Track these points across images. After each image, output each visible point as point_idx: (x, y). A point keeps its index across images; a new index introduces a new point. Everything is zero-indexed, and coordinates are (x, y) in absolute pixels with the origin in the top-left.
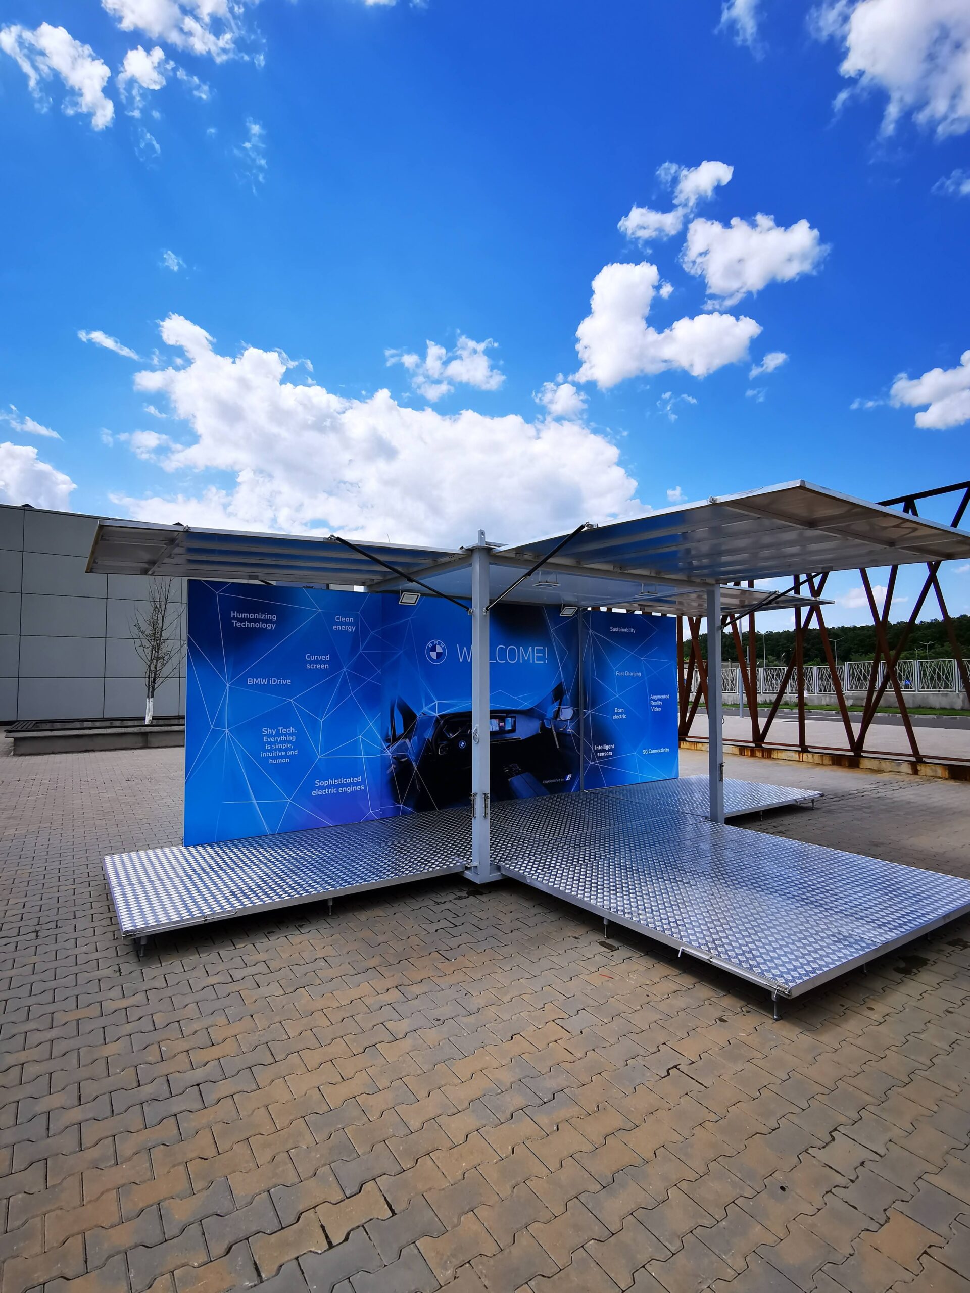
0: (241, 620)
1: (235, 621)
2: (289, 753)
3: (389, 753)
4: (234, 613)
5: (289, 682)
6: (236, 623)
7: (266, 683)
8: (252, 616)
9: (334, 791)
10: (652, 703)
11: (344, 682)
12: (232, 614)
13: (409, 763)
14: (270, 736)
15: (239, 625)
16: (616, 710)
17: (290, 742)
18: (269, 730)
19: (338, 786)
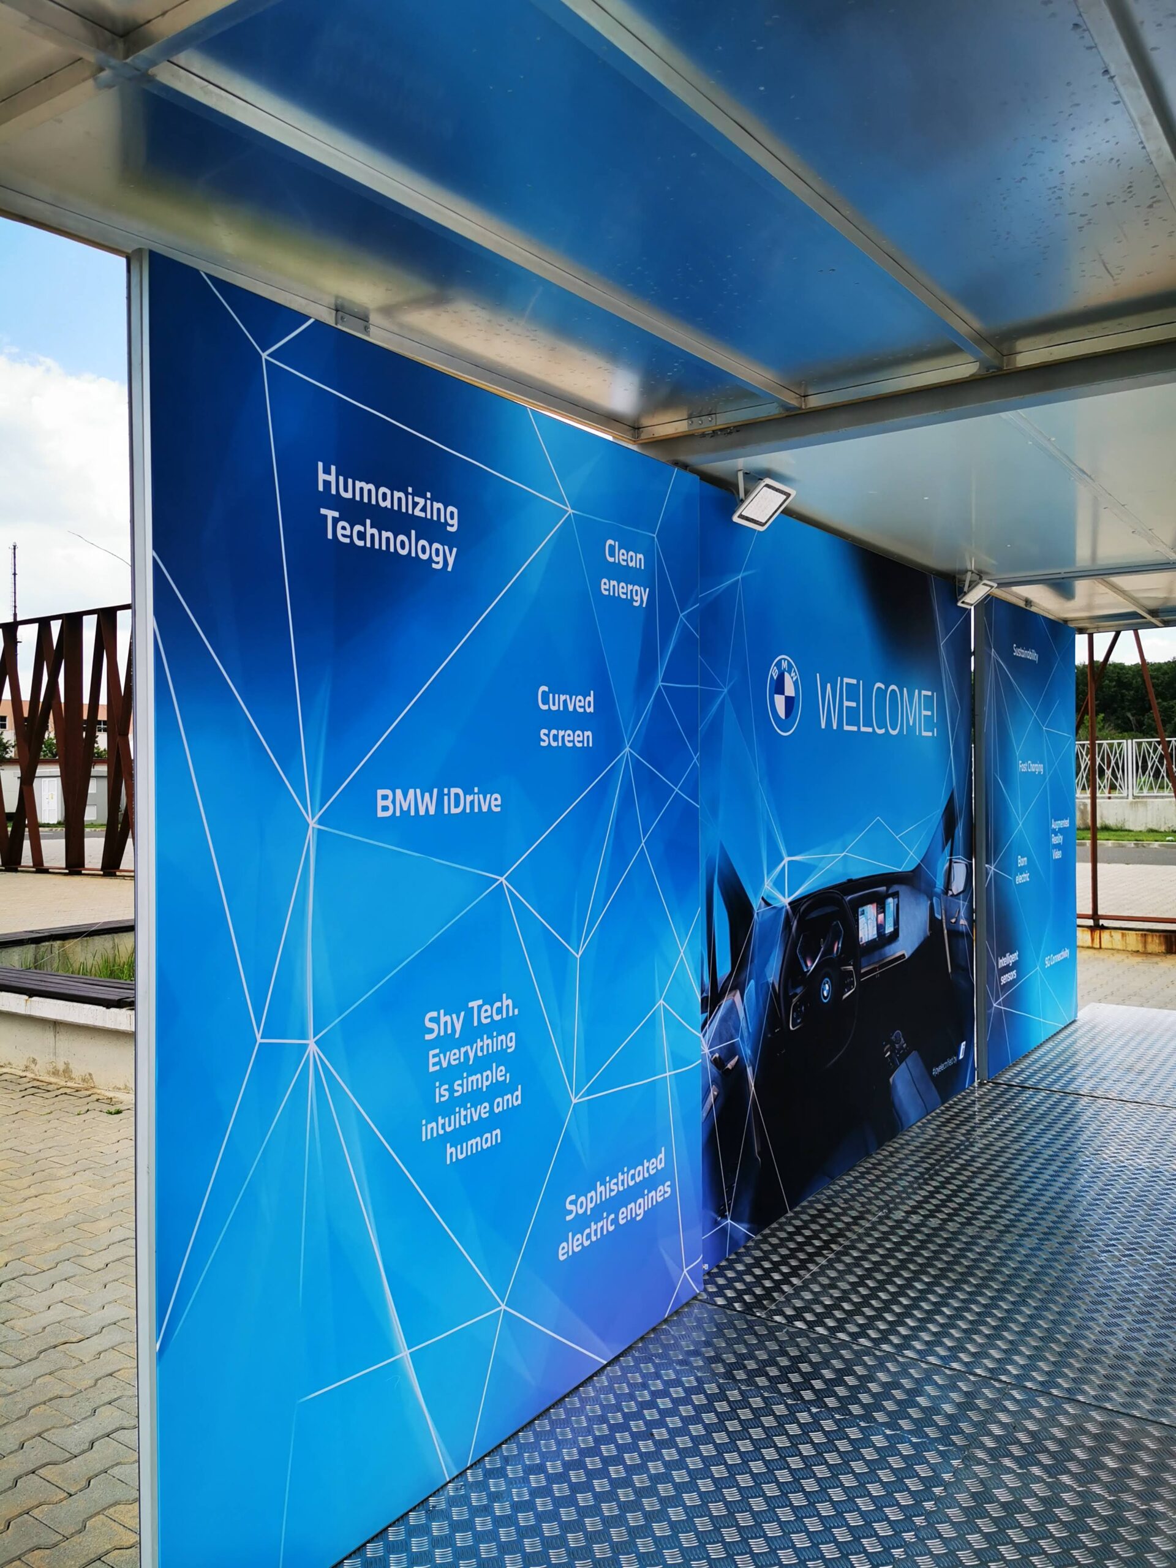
0: (354, 511)
1: (331, 514)
2: (501, 1104)
3: (706, 1047)
4: (327, 471)
5: (493, 802)
6: (335, 521)
7: (432, 811)
8: (387, 498)
9: (606, 1225)
11: (626, 801)
12: (322, 476)
13: (740, 1073)
14: (446, 1043)
15: (344, 532)
17: (500, 1057)
18: (443, 1019)
19: (613, 1205)
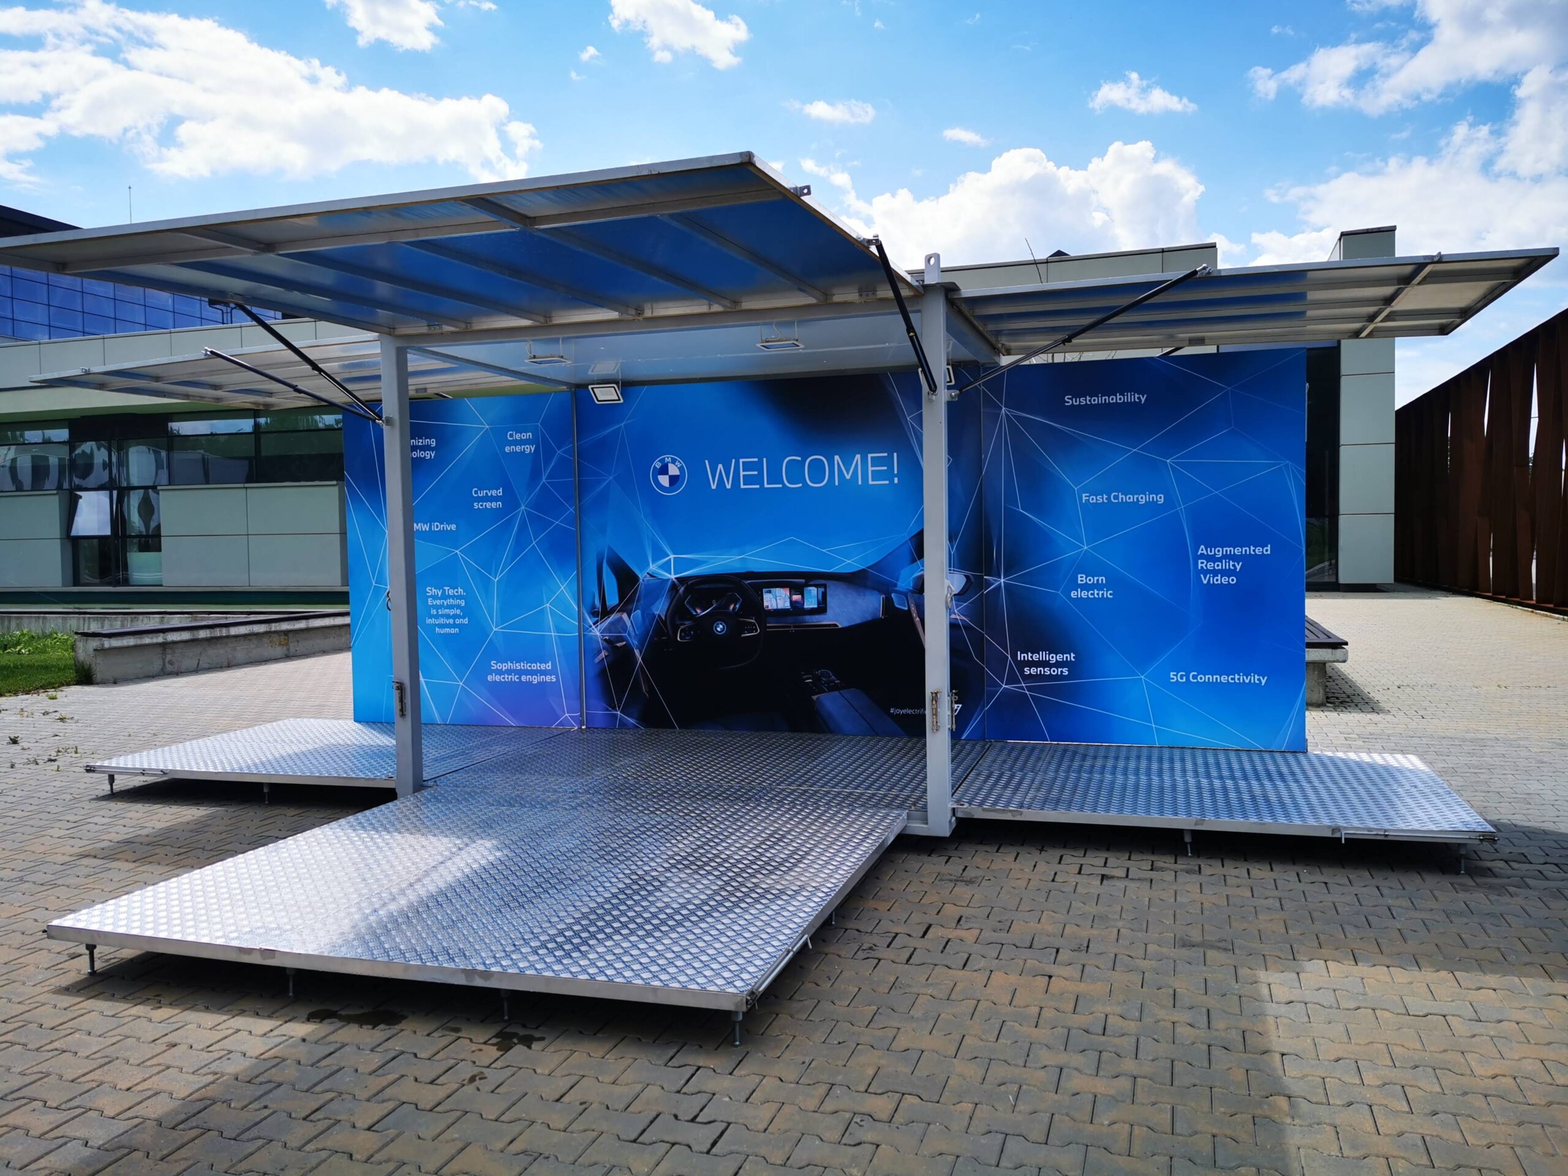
2: (458, 621)
3: (596, 632)
5: (453, 527)
7: (427, 529)
9: (515, 678)
10: (1202, 564)
11: (523, 528)
13: (628, 650)
14: (435, 597)
16: (1081, 579)
17: (458, 607)
18: (433, 590)
19: (520, 673)
